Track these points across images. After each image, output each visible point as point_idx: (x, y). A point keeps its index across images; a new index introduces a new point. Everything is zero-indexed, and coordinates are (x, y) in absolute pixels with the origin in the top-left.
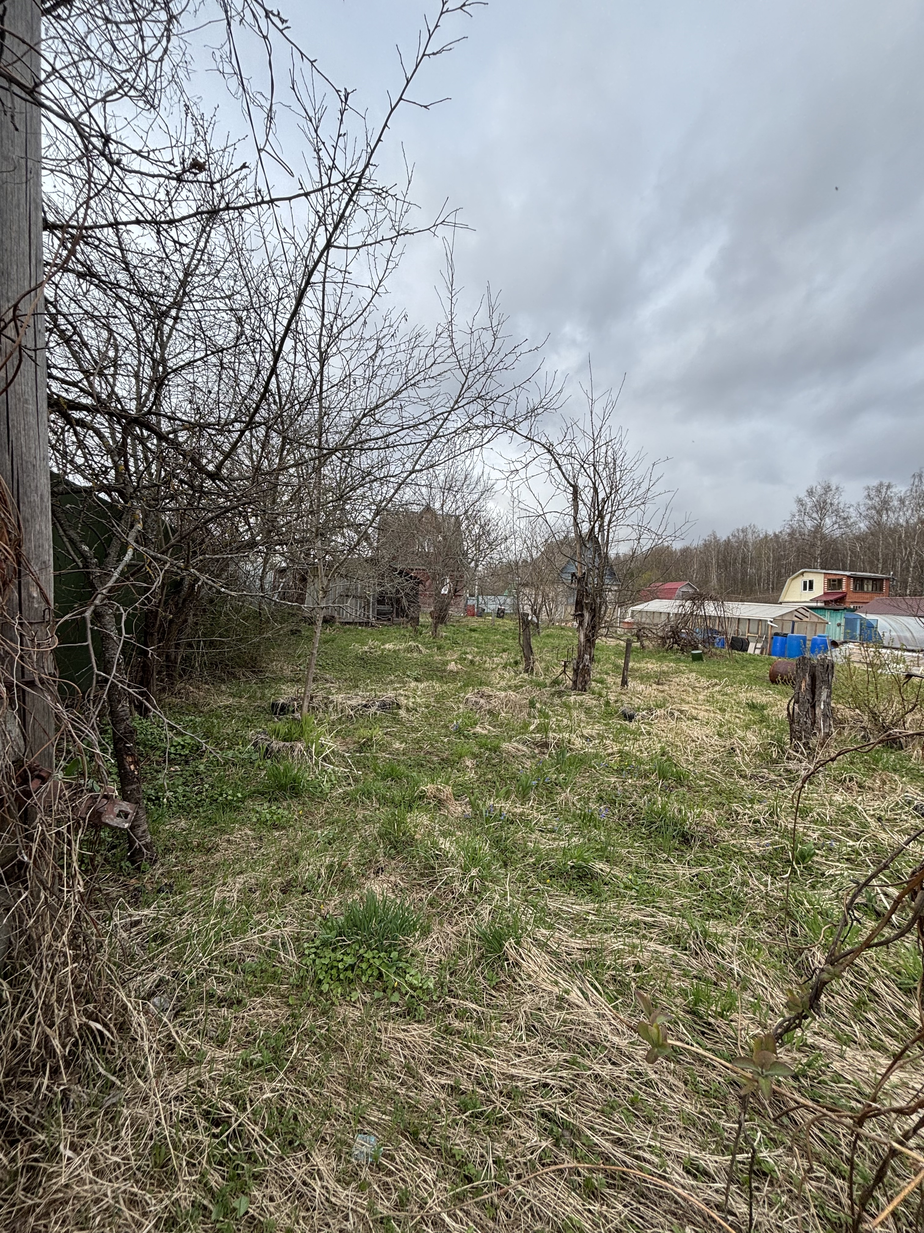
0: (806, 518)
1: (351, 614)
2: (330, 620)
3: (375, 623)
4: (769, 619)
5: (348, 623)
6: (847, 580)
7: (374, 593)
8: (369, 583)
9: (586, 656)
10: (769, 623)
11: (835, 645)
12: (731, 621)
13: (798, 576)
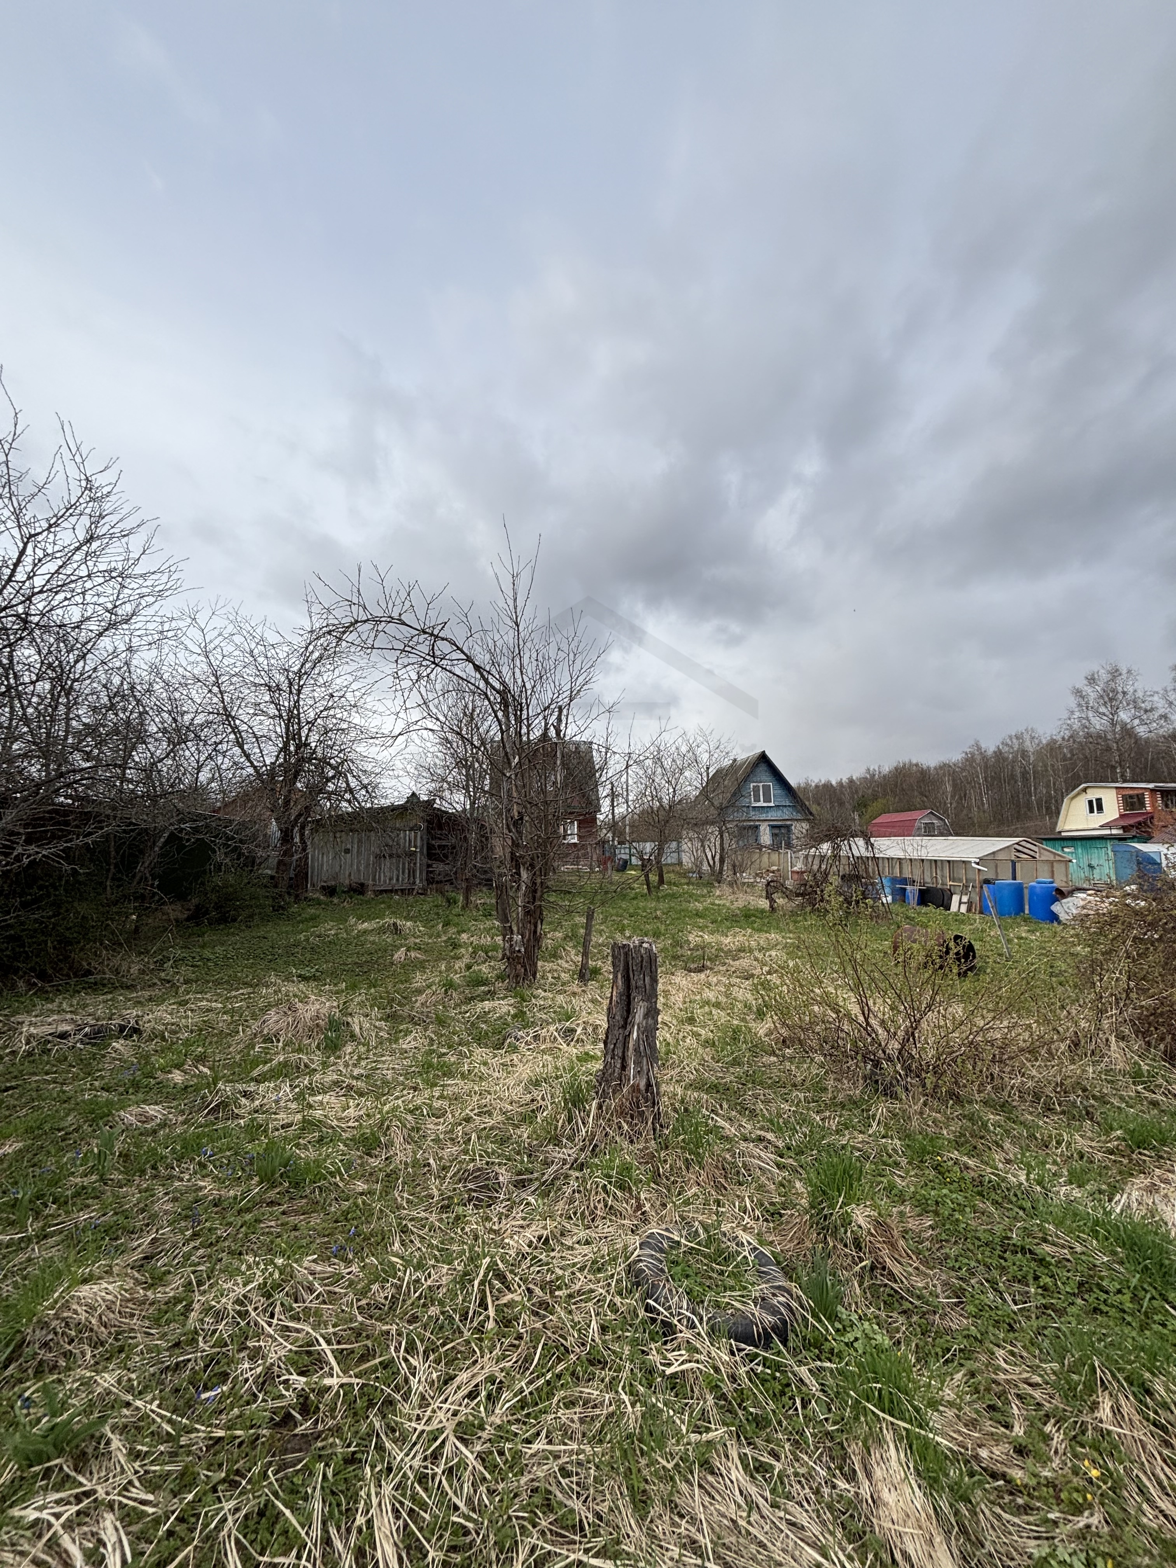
1: (391, 879)
2: (359, 889)
3: (425, 890)
4: (973, 860)
5: (386, 891)
6: (1151, 797)
7: (422, 849)
8: (416, 837)
9: (517, 938)
10: (974, 865)
11: (1060, 894)
12: (927, 865)
13: (1078, 794)
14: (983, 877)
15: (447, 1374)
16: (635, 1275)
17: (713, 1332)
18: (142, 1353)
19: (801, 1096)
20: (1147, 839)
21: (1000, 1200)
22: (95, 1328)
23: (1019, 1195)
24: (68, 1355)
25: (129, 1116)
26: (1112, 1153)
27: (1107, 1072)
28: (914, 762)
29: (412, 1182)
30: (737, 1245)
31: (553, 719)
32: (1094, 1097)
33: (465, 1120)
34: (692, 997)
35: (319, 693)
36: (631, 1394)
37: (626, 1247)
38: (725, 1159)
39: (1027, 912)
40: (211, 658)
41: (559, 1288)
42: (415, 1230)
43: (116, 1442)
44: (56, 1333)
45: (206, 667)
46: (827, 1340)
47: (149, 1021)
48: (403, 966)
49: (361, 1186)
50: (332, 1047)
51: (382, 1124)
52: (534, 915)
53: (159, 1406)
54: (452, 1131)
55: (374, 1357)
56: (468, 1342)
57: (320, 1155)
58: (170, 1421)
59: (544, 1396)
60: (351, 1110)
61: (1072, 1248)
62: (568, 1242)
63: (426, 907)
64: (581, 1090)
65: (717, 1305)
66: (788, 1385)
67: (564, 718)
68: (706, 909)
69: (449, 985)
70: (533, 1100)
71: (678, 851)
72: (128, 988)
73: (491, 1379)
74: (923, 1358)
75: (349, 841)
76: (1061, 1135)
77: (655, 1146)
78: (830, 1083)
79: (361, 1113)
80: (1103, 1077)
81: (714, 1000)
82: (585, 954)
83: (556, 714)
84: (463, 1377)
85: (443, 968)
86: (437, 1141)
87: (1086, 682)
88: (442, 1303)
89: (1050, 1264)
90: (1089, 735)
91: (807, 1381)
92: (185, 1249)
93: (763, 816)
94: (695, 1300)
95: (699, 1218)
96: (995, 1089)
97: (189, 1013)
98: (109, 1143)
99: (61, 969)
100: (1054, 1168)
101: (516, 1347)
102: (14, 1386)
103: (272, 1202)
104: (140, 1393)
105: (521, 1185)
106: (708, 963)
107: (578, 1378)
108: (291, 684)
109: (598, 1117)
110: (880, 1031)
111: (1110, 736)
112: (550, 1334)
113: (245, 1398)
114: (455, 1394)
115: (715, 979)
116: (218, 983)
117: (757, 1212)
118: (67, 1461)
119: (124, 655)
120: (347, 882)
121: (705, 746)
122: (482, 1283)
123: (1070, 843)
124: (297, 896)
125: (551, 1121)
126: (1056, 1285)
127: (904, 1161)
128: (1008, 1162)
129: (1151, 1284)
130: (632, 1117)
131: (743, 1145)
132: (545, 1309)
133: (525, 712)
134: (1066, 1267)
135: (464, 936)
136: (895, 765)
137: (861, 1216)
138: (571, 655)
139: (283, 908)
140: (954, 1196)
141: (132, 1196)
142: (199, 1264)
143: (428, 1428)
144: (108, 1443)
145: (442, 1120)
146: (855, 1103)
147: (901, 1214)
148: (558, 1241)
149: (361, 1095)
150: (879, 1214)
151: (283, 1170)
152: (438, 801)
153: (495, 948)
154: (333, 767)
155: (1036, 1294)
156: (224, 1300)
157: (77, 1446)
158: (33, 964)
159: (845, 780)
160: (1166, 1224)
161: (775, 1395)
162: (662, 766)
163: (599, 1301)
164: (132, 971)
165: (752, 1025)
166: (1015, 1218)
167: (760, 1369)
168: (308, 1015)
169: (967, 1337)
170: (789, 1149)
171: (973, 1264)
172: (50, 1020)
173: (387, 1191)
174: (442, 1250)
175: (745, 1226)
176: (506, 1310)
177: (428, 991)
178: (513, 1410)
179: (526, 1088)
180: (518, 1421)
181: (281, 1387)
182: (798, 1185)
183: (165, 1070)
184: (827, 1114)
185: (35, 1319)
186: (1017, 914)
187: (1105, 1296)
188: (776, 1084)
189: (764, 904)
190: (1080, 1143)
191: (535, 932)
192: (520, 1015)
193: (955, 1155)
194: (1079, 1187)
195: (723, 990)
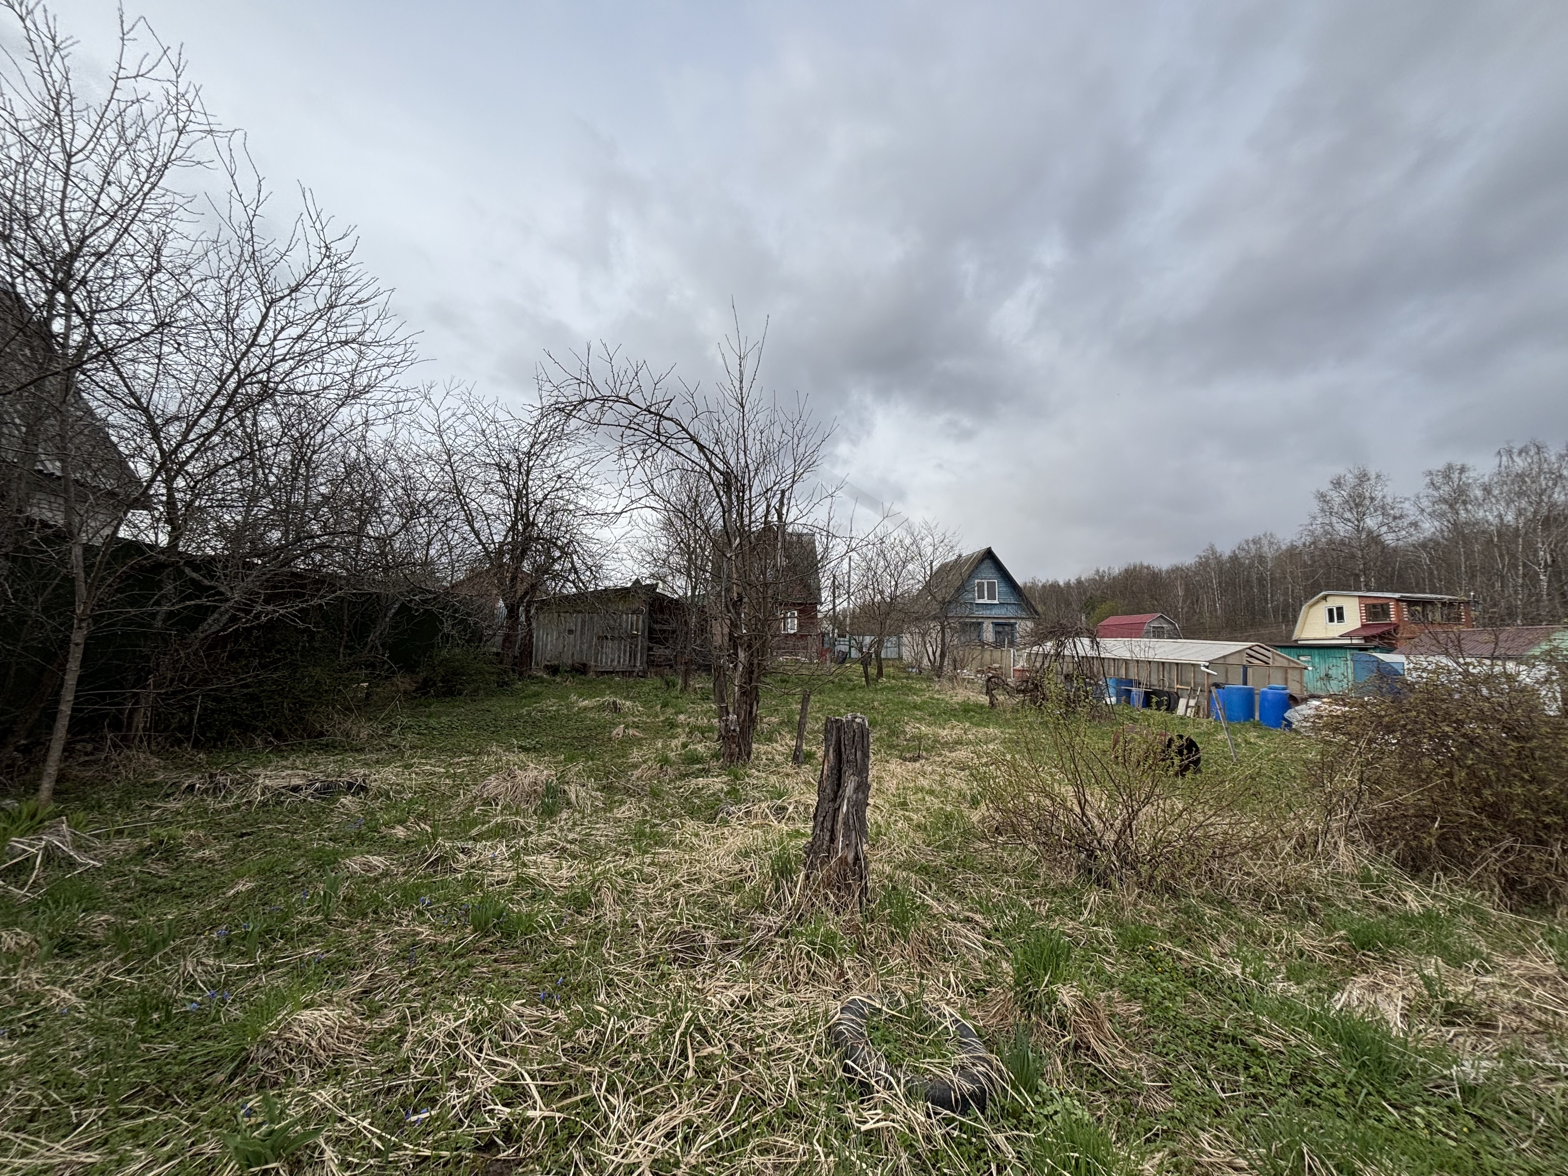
1: (612, 661)
2: (581, 669)
3: (645, 672)
4: (1202, 663)
5: (607, 672)
6: (1397, 605)
7: (643, 633)
8: (637, 620)
9: (733, 717)
10: (1203, 668)
11: (1294, 701)
12: (1154, 667)
13: (1317, 602)
14: (1211, 681)
15: (646, 1114)
16: (835, 1037)
17: (910, 1094)
18: (357, 1077)
19: (1012, 881)
20: (1390, 649)
21: (1213, 992)
22: (315, 1050)
23: (1234, 987)
24: (288, 1073)
25: (354, 863)
26: (1333, 952)
27: (1335, 874)
28: (1145, 564)
29: (620, 940)
30: (939, 1015)
31: (775, 502)
32: (1319, 899)
33: (674, 886)
34: (907, 785)
35: (547, 473)
36: (825, 1146)
37: (826, 1012)
38: (931, 935)
39: (1257, 718)
40: (445, 437)
41: (759, 1045)
42: (621, 984)
43: (329, 1153)
44: (278, 1053)
45: (438, 446)
46: (1026, 1111)
47: (376, 780)
48: (621, 742)
49: (570, 941)
50: (549, 812)
51: (593, 885)
52: (750, 695)
53: (371, 1124)
54: (661, 896)
55: (576, 1095)
56: (667, 1088)
57: (533, 910)
58: (380, 1138)
59: (739, 1142)
60: (564, 871)
61: (1286, 1041)
62: (770, 1004)
63: (646, 689)
64: (790, 862)
65: (916, 1069)
66: (984, 1150)
67: (785, 501)
68: (924, 702)
69: (665, 761)
70: (741, 870)
71: (899, 645)
72: (357, 751)
73: (688, 1123)
74: (1123, 1135)
75: (573, 621)
76: (1280, 932)
77: (861, 919)
78: (1042, 871)
79: (574, 874)
80: (1329, 879)
81: (927, 787)
82: (800, 737)
83: (779, 496)
84: (661, 1118)
85: (660, 745)
86: (646, 904)
87: (1331, 487)
88: (643, 1051)
89: (1263, 1055)
90: (1331, 542)
91: (1004, 1148)
92: (402, 986)
93: (987, 613)
94: (894, 1064)
95: (901, 988)
96: (1215, 885)
97: (414, 776)
98: (334, 886)
99: (296, 730)
100: (1272, 965)
101: (715, 1096)
102: (237, 1099)
103: (485, 950)
104: (353, 1111)
105: (726, 948)
106: (924, 754)
107: (773, 1130)
108: (520, 465)
109: (805, 887)
110: (1096, 822)
111: (1355, 543)
112: (747, 1087)
113: (453, 1122)
114: (653, 1135)
115: (930, 769)
116: (441, 750)
117: (961, 988)
118: (283, 1166)
119: (360, 428)
120: (570, 662)
121: (929, 540)
122: (683, 1035)
123: (1307, 651)
124: (521, 674)
125: (758, 891)
126: (1267, 1075)
127: (1114, 949)
128: (1224, 955)
129: (1367, 1081)
130: (839, 889)
131: (950, 924)
132: (745, 1064)
133: (748, 492)
134: (1278, 1058)
135: (682, 717)
136: (1125, 566)
137: (1067, 995)
138: (796, 438)
139: (508, 685)
140: (1165, 984)
141: (353, 936)
142: (414, 1000)
143: (625, 1161)
144: (322, 1153)
145: (651, 885)
146: (1068, 891)
147: (1109, 998)
148: (760, 1003)
149: (575, 858)
150: (1086, 995)
151: (496, 921)
152: (661, 585)
153: (711, 729)
154: (560, 548)
155: (1246, 1083)
156: (435, 1033)
157: (293, 1154)
158: (270, 723)
159: (1073, 581)
160: (1388, 1023)
161: (970, 1159)
162: (885, 559)
163: (797, 1060)
164: (361, 735)
165: (966, 813)
166: (1228, 1010)
167: (956, 1133)
168: (526, 781)
169: (1172, 1118)
170: (997, 930)
171: (1181, 1050)
172: (284, 774)
173: (594, 948)
174: (646, 1003)
175: (948, 1000)
176: (705, 1062)
177: (644, 766)
178: (708, 1152)
179: (736, 858)
180: (713, 1163)
181: (486, 1116)
182: (1005, 965)
183: (388, 825)
184: (1038, 900)
185: (259, 1039)
186: (1247, 719)
187: (1319, 1089)
188: (988, 870)
189: (984, 700)
190: (1302, 941)
191: (751, 712)
192: (733, 792)
193: (1168, 945)
194: (1298, 984)
195: (938, 778)
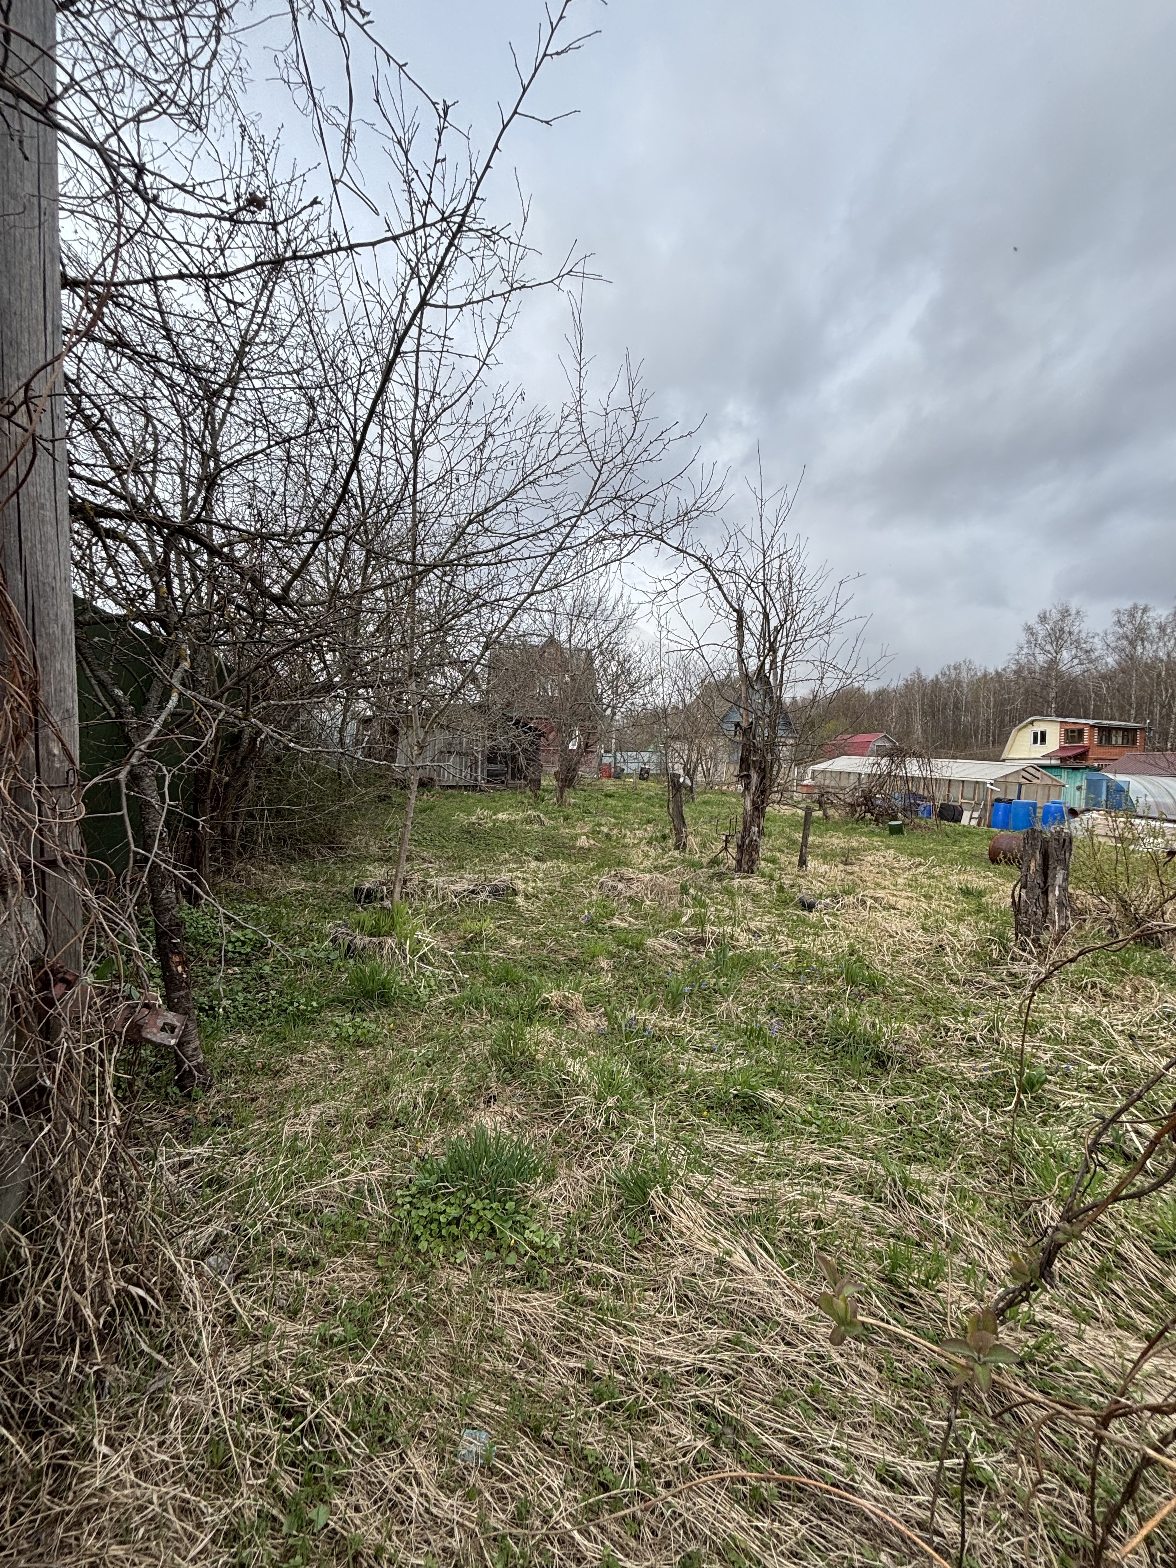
0: (1037, 651)
1: (454, 776)
2: (428, 784)
3: (485, 787)
4: (988, 781)
5: (451, 787)
6: (1090, 732)
7: (483, 748)
9: (754, 829)
10: (989, 786)
12: (941, 784)
13: (1026, 726)
14: (994, 796)
52: (760, 810)
87: (1038, 620)
90: (1032, 671)
111: (1051, 673)
